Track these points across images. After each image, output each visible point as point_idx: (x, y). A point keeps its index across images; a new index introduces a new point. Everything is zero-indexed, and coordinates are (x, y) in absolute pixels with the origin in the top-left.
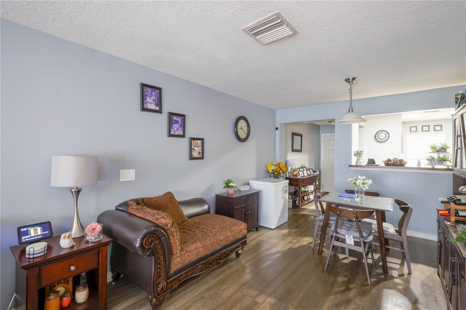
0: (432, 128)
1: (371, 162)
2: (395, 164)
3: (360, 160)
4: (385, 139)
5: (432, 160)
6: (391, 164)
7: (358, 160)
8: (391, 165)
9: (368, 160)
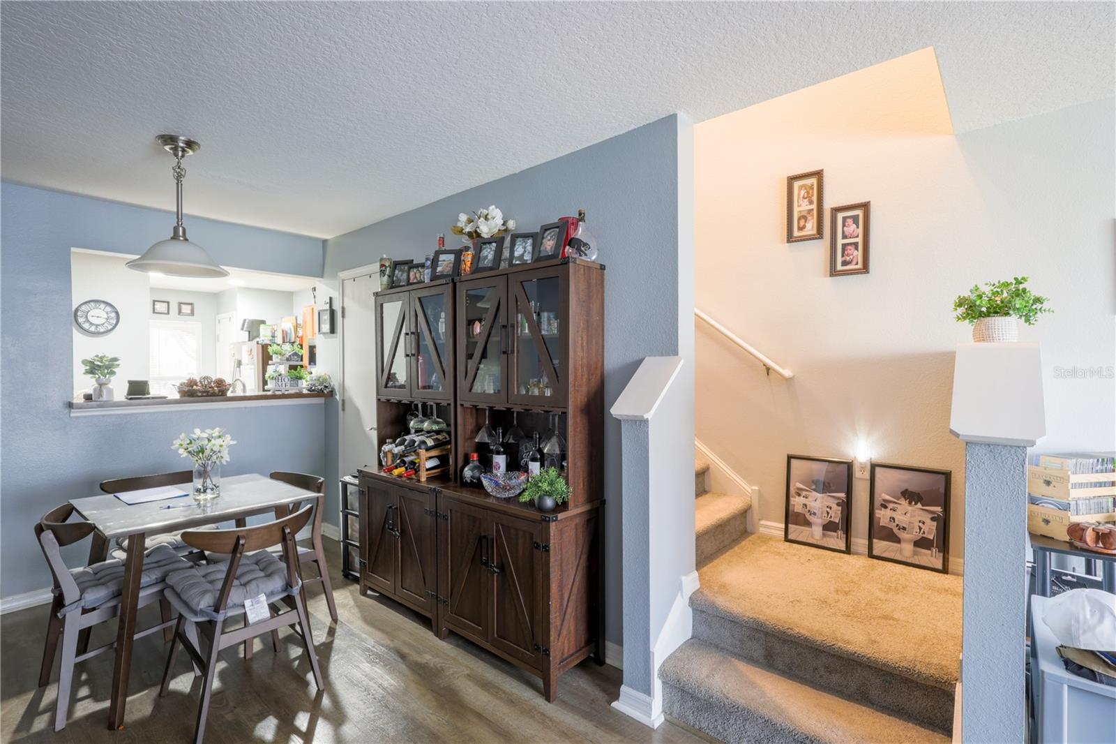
0: (174, 308)
1: (138, 390)
2: (208, 392)
3: (110, 386)
4: (106, 324)
5: (280, 378)
6: (200, 392)
7: (101, 385)
8: (200, 394)
9: (128, 385)
